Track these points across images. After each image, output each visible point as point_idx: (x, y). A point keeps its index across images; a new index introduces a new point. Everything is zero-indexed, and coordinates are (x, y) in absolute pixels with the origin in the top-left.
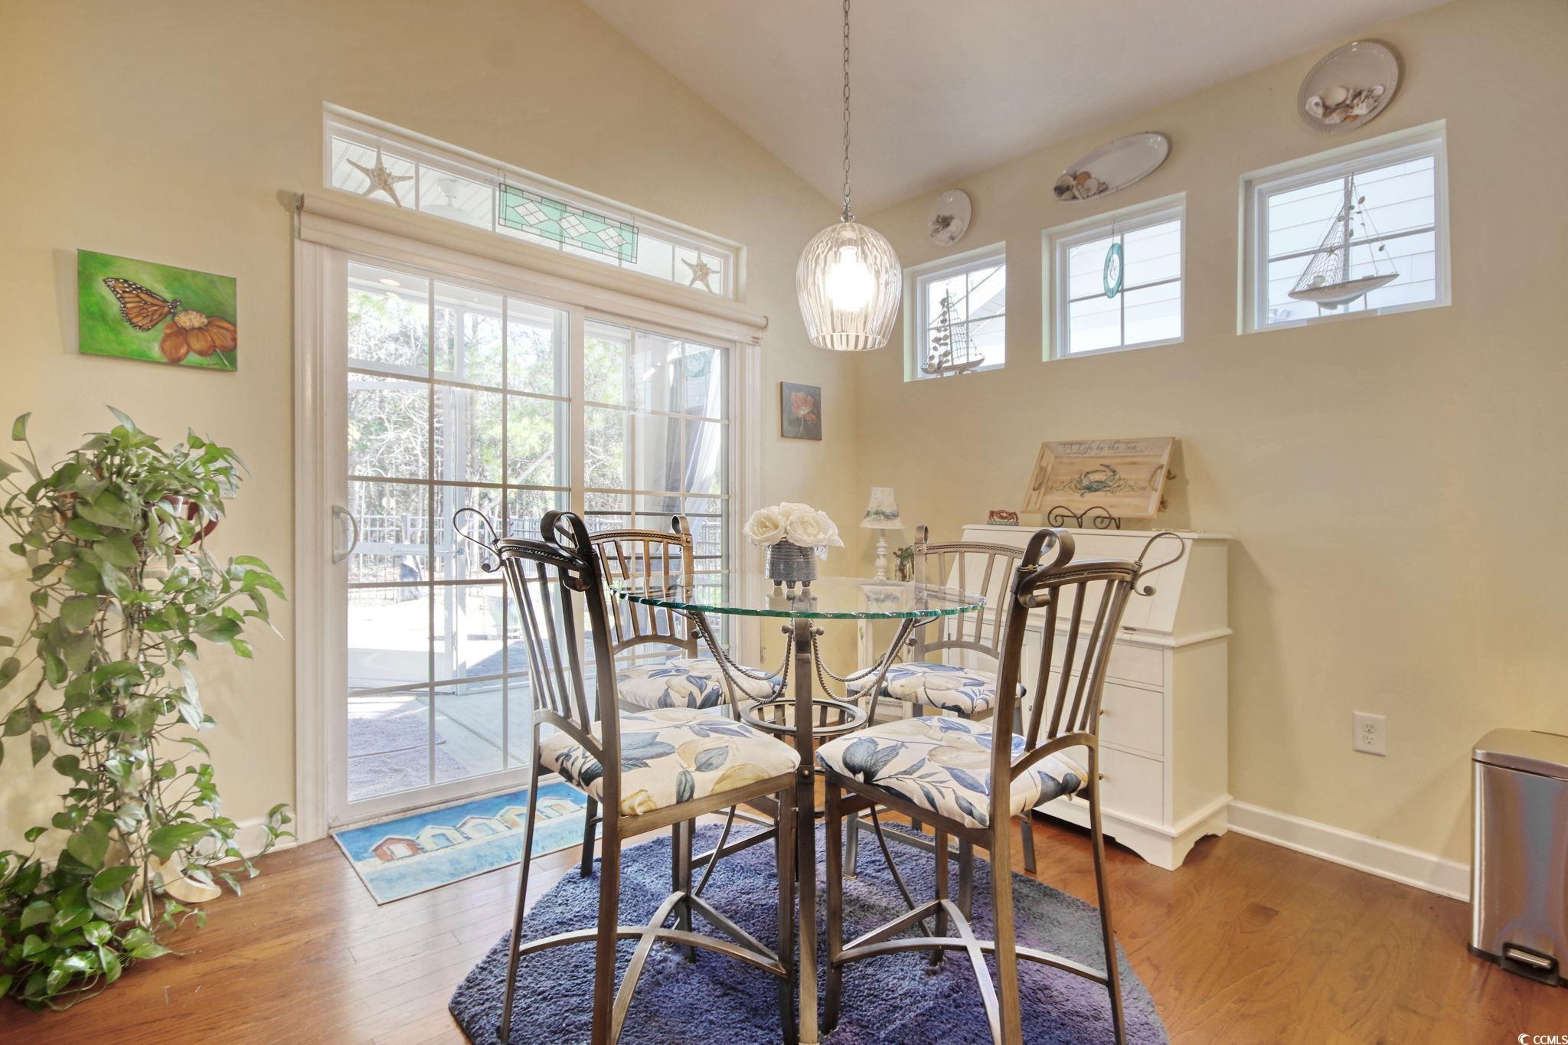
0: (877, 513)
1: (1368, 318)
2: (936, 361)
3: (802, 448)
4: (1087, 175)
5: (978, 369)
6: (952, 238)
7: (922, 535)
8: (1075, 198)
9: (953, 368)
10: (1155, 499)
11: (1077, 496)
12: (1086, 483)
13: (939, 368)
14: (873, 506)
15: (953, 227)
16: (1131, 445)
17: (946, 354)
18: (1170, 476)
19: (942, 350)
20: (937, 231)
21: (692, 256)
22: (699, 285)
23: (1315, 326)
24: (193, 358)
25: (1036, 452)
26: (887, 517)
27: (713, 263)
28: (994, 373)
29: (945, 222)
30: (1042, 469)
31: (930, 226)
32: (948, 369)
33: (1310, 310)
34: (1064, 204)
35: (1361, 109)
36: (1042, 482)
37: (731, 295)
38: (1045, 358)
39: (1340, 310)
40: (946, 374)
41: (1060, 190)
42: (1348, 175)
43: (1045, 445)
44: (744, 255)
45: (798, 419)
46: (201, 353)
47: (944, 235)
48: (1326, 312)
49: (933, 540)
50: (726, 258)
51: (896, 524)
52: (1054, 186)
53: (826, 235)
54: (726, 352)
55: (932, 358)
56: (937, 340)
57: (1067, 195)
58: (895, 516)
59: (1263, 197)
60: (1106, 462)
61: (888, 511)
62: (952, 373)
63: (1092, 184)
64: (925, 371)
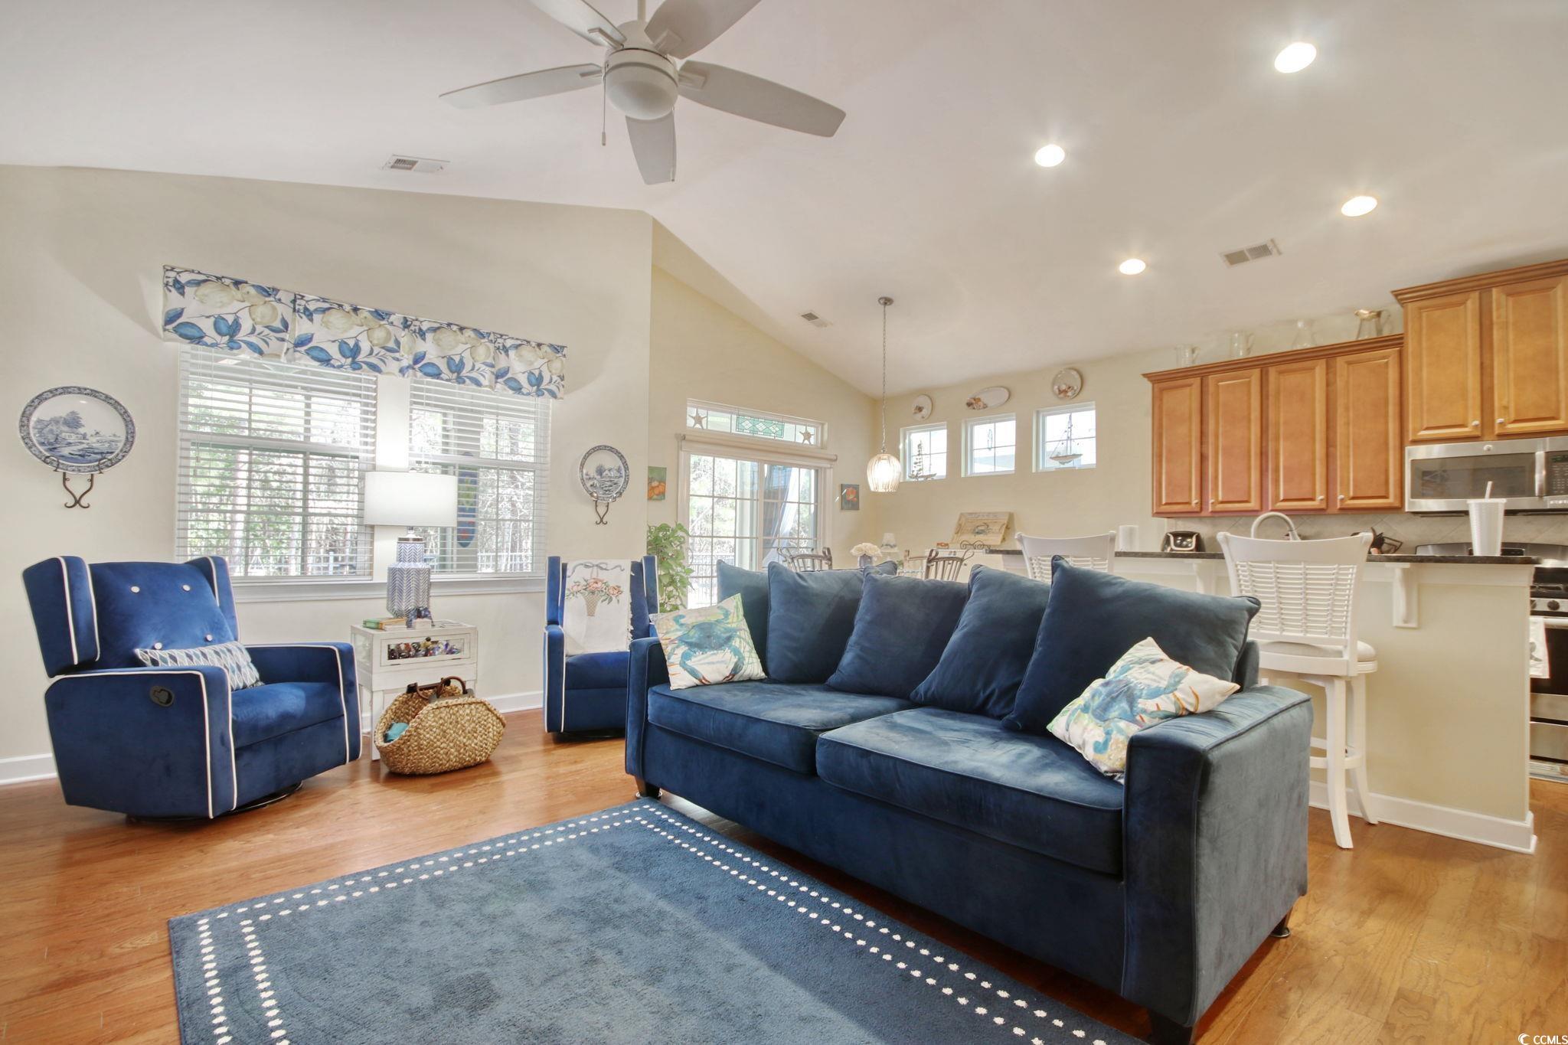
0: (887, 545)
1: (1072, 470)
2: (915, 473)
3: (850, 515)
4: (979, 400)
5: (935, 478)
6: (923, 417)
7: (907, 554)
8: (974, 408)
9: (922, 477)
10: (1001, 537)
11: (973, 536)
12: (977, 531)
13: (916, 477)
14: (885, 542)
15: (924, 412)
16: (995, 514)
17: (920, 470)
18: (1007, 528)
19: (918, 468)
20: (915, 413)
21: (803, 429)
22: (806, 442)
23: (1058, 471)
24: (655, 497)
25: (958, 517)
26: (892, 547)
27: (811, 430)
28: (941, 480)
29: (920, 409)
30: (960, 525)
31: (913, 410)
32: (920, 477)
33: (1056, 464)
34: (970, 411)
35: (1070, 394)
36: (959, 530)
37: (819, 445)
38: (963, 475)
39: (1066, 465)
40: (919, 479)
41: (969, 404)
42: (1071, 412)
43: (962, 514)
44: (826, 427)
45: (849, 501)
46: (657, 495)
47: (919, 416)
48: (1062, 466)
49: (911, 555)
50: (817, 428)
51: (895, 550)
52: (966, 402)
53: (875, 458)
54: (817, 472)
55: (913, 471)
56: (916, 463)
57: (971, 407)
58: (895, 546)
59: (1044, 417)
60: (986, 521)
61: (892, 544)
62: (922, 479)
63: (980, 403)
64: (910, 477)
